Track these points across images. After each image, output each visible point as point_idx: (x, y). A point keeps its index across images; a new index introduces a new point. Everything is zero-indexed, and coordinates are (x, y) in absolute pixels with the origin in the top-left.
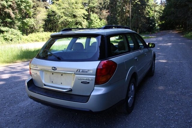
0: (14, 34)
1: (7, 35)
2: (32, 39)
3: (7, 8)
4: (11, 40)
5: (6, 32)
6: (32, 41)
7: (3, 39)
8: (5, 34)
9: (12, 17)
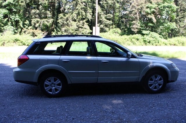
0: (153, 37)
1: (147, 38)
2: (170, 42)
3: (150, 14)
4: (149, 42)
5: (145, 35)
6: (170, 45)
7: (143, 41)
8: (145, 36)
9: (154, 22)
